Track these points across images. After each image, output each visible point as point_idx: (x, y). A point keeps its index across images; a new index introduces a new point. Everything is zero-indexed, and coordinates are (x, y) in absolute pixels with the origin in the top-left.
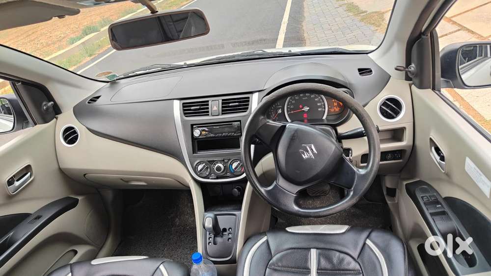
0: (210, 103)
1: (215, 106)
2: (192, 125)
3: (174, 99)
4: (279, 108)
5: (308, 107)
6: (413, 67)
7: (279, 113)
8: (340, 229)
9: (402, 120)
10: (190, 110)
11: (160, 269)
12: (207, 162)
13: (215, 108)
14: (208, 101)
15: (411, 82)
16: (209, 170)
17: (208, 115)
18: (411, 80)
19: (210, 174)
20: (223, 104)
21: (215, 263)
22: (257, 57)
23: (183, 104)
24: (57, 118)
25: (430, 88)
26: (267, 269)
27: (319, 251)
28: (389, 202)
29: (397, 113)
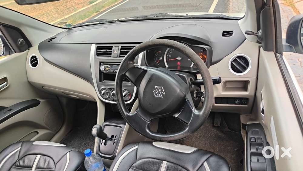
0: (113, 48)
1: (116, 50)
2: (100, 63)
3: (92, 43)
4: (161, 56)
5: (181, 57)
6: (260, 33)
7: (160, 60)
8: (189, 150)
9: (247, 75)
10: (101, 52)
11: (66, 156)
12: (108, 89)
13: (116, 52)
14: (112, 47)
15: (260, 45)
16: (108, 94)
17: (111, 56)
18: (261, 43)
19: (109, 97)
20: (121, 49)
21: (102, 157)
22: (162, 17)
23: (97, 47)
24: (29, 50)
25: (273, 51)
26: (130, 169)
27: (169, 163)
28: (242, 134)
29: (245, 69)
